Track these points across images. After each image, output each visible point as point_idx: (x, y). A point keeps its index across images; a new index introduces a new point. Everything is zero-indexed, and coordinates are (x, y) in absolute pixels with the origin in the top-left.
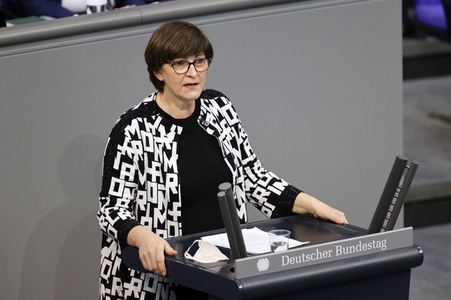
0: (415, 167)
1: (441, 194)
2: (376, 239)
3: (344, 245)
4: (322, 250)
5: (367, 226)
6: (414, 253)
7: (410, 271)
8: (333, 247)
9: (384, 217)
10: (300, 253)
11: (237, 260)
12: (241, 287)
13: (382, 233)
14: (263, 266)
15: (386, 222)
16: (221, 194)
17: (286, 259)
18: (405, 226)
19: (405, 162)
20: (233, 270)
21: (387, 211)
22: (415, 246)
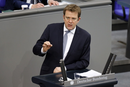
0: (116, 56)
2: (104, 76)
3: (95, 78)
4: (89, 79)
6: (115, 80)
7: (114, 86)
8: (92, 78)
9: (107, 70)
11: (65, 81)
13: (106, 75)
14: (72, 83)
15: (107, 72)
16: (60, 62)
17: (78, 81)
18: (111, 73)
19: (113, 54)
20: (63, 84)
21: (108, 68)
22: (115, 79)
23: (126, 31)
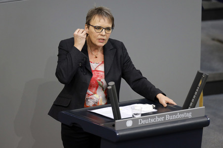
0: (207, 76)
2: (186, 112)
3: (170, 115)
4: (159, 117)
5: (182, 106)
6: (205, 119)
7: (202, 129)
8: (164, 116)
9: (191, 101)
10: (148, 118)
11: (116, 121)
12: (118, 134)
13: (189, 109)
14: (129, 124)
15: (191, 104)
16: (109, 88)
17: (141, 121)
18: (200, 107)
19: (202, 74)
20: (114, 126)
21: (192, 98)
22: (206, 116)
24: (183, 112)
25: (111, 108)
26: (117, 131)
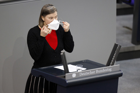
0: (121, 46)
1: (126, 51)
2: (109, 68)
3: (98, 70)
4: (92, 71)
5: (105, 64)
6: (120, 72)
7: (118, 78)
8: (95, 70)
9: (111, 62)
10: (85, 72)
11: (66, 74)
12: (67, 82)
13: (110, 66)
14: (74, 76)
15: (111, 63)
16: (61, 54)
17: (81, 74)
18: (116, 65)
20: (65, 77)
21: (112, 59)
22: (120, 71)
23: (131, 16)
24: (107, 68)
25: (63, 66)
26: (67, 80)
